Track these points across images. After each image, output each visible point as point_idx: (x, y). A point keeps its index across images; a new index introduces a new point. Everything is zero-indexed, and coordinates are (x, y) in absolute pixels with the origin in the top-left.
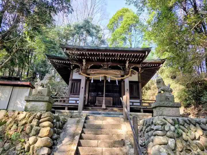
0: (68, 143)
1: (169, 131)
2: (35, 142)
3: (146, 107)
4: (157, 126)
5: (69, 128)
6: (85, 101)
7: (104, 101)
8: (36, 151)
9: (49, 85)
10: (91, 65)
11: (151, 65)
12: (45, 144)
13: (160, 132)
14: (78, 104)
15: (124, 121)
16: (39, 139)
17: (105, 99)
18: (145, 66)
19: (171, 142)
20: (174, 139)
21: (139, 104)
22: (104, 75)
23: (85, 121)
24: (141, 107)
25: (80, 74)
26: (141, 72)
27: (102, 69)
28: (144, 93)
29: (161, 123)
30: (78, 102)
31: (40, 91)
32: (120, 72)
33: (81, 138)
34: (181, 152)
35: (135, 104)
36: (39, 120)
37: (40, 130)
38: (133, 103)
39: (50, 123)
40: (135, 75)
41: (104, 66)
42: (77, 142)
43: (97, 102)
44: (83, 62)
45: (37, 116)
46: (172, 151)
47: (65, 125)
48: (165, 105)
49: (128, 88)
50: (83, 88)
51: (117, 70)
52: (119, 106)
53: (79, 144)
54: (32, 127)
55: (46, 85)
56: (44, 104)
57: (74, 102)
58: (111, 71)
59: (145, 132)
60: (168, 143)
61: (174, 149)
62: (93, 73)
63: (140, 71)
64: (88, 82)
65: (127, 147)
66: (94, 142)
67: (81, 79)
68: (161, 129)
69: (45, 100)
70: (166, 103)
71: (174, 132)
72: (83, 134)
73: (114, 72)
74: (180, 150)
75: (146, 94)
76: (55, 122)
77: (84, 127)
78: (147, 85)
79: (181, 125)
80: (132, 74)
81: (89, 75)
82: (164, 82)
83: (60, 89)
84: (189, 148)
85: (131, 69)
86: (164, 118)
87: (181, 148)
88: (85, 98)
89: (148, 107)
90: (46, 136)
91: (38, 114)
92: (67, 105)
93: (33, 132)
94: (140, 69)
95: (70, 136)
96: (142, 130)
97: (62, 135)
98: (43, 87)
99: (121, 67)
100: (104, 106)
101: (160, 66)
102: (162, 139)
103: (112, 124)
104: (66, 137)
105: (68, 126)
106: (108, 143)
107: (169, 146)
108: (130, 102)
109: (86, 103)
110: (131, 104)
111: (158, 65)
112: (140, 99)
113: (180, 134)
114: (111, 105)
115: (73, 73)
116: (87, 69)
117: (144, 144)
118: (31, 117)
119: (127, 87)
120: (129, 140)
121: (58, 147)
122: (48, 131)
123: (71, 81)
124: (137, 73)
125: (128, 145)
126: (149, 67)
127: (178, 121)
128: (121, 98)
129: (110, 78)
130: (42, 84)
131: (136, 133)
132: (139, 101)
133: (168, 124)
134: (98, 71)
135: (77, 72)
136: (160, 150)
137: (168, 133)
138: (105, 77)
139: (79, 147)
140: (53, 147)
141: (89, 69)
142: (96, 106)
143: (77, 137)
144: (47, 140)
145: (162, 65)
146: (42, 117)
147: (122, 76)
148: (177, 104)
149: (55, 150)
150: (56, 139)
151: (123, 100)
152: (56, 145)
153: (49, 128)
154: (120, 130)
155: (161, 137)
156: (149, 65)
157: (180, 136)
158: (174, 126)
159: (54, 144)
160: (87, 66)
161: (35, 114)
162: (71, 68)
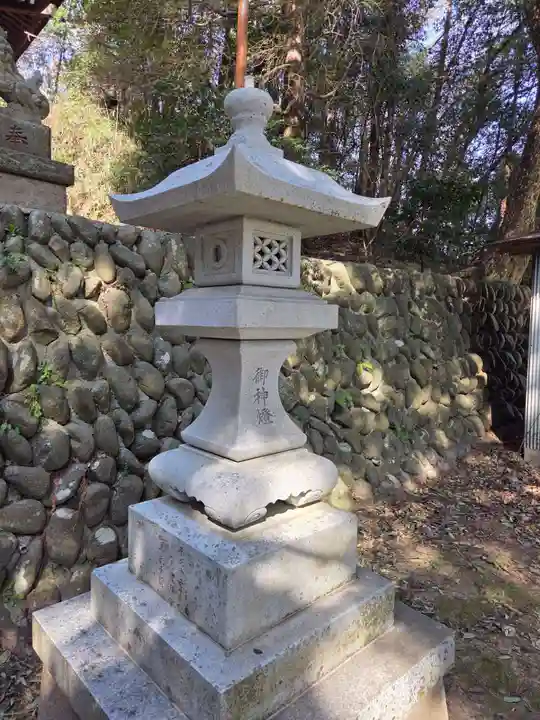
48: (1, 162)
87: (14, 326)
101: (44, 11)
113: (24, 275)
127: (25, 225)
157: (19, 281)
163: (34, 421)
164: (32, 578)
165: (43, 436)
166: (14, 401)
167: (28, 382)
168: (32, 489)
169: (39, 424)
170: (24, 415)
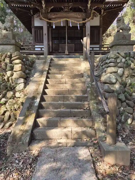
0: (38, 76)
1: (120, 62)
2: (12, 75)
3: (104, 52)
4: (111, 59)
5: (38, 66)
6: (49, 48)
7: (66, 47)
8: (15, 81)
9: (12, 28)
10: (51, 7)
11: (115, 5)
12: (20, 76)
13: (113, 64)
14: (43, 51)
15: (84, 60)
16: (15, 73)
17: (67, 46)
18: (108, 7)
19: (120, 71)
20: (123, 68)
21: (98, 49)
22: (65, 19)
23: (50, 62)
24: (100, 52)
25: (41, 19)
26: (103, 15)
27: (63, 12)
28: (104, 40)
29: (114, 56)
30: (43, 49)
31: (5, 35)
32: (82, 15)
33: (48, 73)
34: (127, 77)
35: (94, 49)
36: (11, 59)
37: (13, 66)
38: (93, 48)
39: (20, 61)
40: (97, 18)
41: (64, 8)
42: (46, 76)
43: (60, 49)
44: (42, 4)
45: (8, 55)
46: (120, 78)
47: (34, 65)
48: (121, 43)
49: (89, 33)
50: (45, 34)
51: (78, 13)
52: (80, 52)
53: (47, 77)
54: (6, 64)
55: (9, 28)
56: (12, 47)
57: (40, 49)
58: (73, 14)
59: (100, 66)
60: (117, 71)
61: (122, 76)
62: (54, 17)
63: (102, 13)
64: (50, 29)
65: (85, 78)
66: (59, 76)
67: (43, 26)
68: (114, 62)
69: (12, 43)
70: (122, 42)
71: (124, 63)
72: (50, 71)
73: (76, 15)
74: (126, 76)
75: (106, 41)
76: (25, 61)
77: (50, 66)
78: (108, 32)
79: (131, 57)
80: (94, 16)
81: (50, 19)
82: (124, 20)
83: (25, 39)
84: (133, 74)
85: (93, 11)
86: (118, 53)
87: (127, 75)
88: (49, 45)
89: (106, 52)
90: (19, 71)
91: (9, 54)
92: (34, 53)
93: (8, 68)
94: (102, 11)
95: (40, 72)
96: (98, 66)
97: (33, 71)
98: (7, 31)
99: (83, 9)
100: (67, 52)
101: (124, 6)
102: (113, 69)
103: (73, 63)
104: (36, 73)
105: (36, 65)
106: (70, 76)
107: (118, 74)
108: (90, 47)
109: (51, 50)
110: (91, 49)
111: (121, 5)
112: (99, 44)
113: (129, 64)
114: (74, 51)
115: (34, 18)
116: (48, 12)
117: (98, 75)
118: (3, 56)
119: (88, 31)
120: (87, 73)
121: (31, 79)
122: (21, 67)
123: (34, 29)
124: (99, 16)
125: (85, 76)
126: (112, 8)
127: (130, 55)
128: (81, 40)
129: (72, 22)
130: (5, 27)
131: (92, 66)
132: (98, 46)
133: (121, 57)
134: (59, 15)
135: (37, 17)
136: (111, 77)
137: (119, 65)
138: (67, 22)
139: (48, 79)
140: (27, 79)
141: (49, 12)
142: (60, 52)
143: (45, 73)
144: (21, 74)
145: (126, 5)
146: (13, 56)
147: (84, 20)
148: (132, 42)
149: (29, 81)
150: (29, 74)
151: (83, 41)
152: (30, 78)
153: (20, 65)
154: (80, 67)
155: (113, 68)
156: (113, 5)
157: (128, 66)
158: (125, 58)
159: (27, 77)
160: (47, 9)
161: (6, 53)
162: (31, 14)
163: (131, 92)
164: (131, 121)
165: (133, 96)
166: (127, 89)
167: (130, 86)
168: (131, 105)
169: (132, 93)
170: (129, 91)
